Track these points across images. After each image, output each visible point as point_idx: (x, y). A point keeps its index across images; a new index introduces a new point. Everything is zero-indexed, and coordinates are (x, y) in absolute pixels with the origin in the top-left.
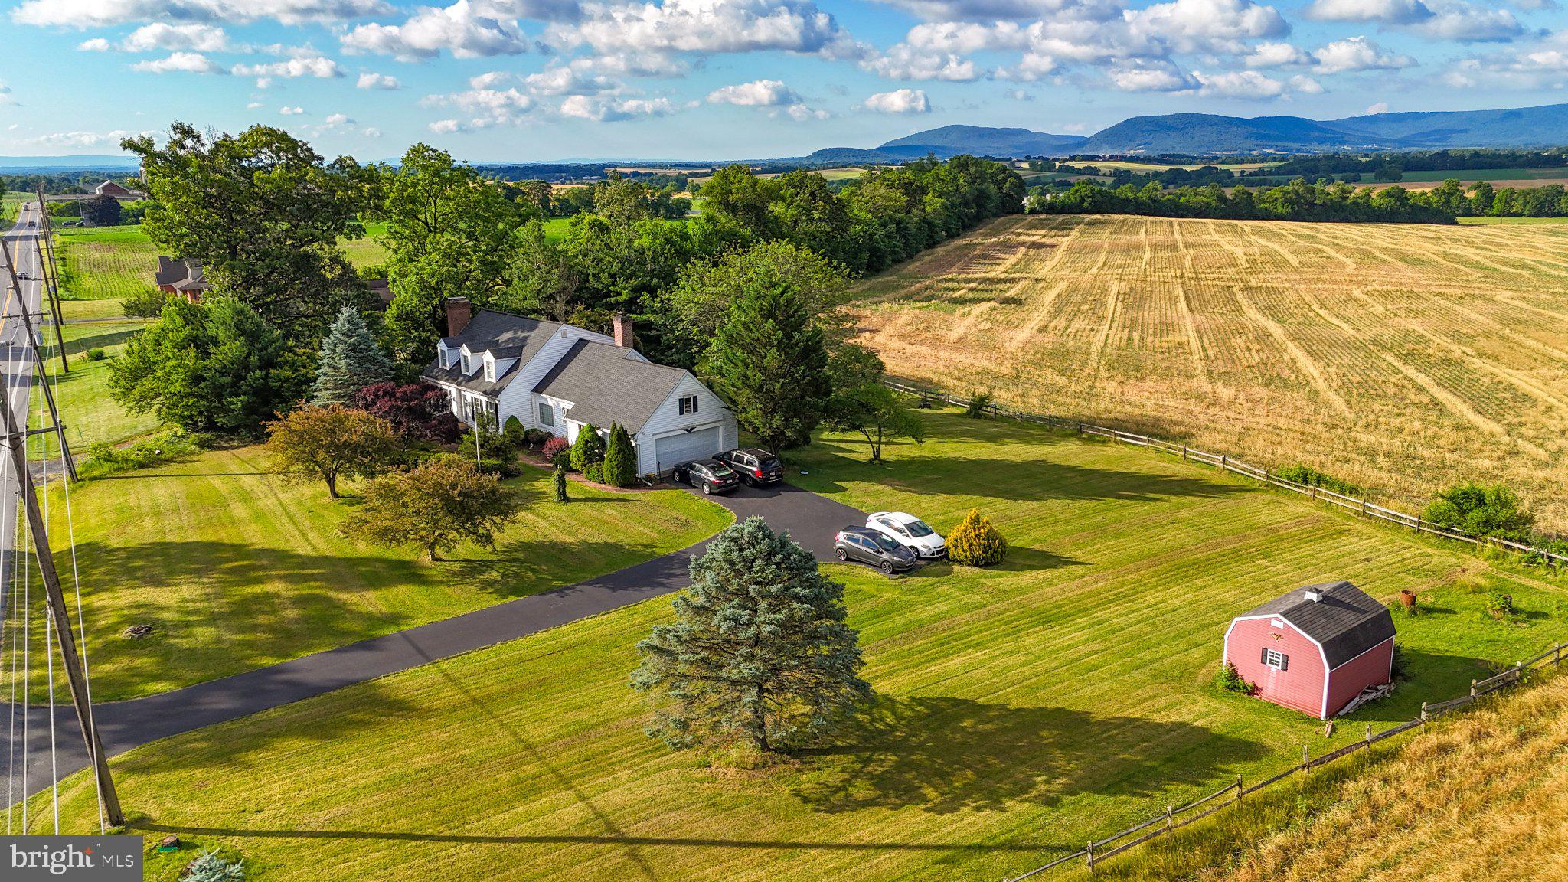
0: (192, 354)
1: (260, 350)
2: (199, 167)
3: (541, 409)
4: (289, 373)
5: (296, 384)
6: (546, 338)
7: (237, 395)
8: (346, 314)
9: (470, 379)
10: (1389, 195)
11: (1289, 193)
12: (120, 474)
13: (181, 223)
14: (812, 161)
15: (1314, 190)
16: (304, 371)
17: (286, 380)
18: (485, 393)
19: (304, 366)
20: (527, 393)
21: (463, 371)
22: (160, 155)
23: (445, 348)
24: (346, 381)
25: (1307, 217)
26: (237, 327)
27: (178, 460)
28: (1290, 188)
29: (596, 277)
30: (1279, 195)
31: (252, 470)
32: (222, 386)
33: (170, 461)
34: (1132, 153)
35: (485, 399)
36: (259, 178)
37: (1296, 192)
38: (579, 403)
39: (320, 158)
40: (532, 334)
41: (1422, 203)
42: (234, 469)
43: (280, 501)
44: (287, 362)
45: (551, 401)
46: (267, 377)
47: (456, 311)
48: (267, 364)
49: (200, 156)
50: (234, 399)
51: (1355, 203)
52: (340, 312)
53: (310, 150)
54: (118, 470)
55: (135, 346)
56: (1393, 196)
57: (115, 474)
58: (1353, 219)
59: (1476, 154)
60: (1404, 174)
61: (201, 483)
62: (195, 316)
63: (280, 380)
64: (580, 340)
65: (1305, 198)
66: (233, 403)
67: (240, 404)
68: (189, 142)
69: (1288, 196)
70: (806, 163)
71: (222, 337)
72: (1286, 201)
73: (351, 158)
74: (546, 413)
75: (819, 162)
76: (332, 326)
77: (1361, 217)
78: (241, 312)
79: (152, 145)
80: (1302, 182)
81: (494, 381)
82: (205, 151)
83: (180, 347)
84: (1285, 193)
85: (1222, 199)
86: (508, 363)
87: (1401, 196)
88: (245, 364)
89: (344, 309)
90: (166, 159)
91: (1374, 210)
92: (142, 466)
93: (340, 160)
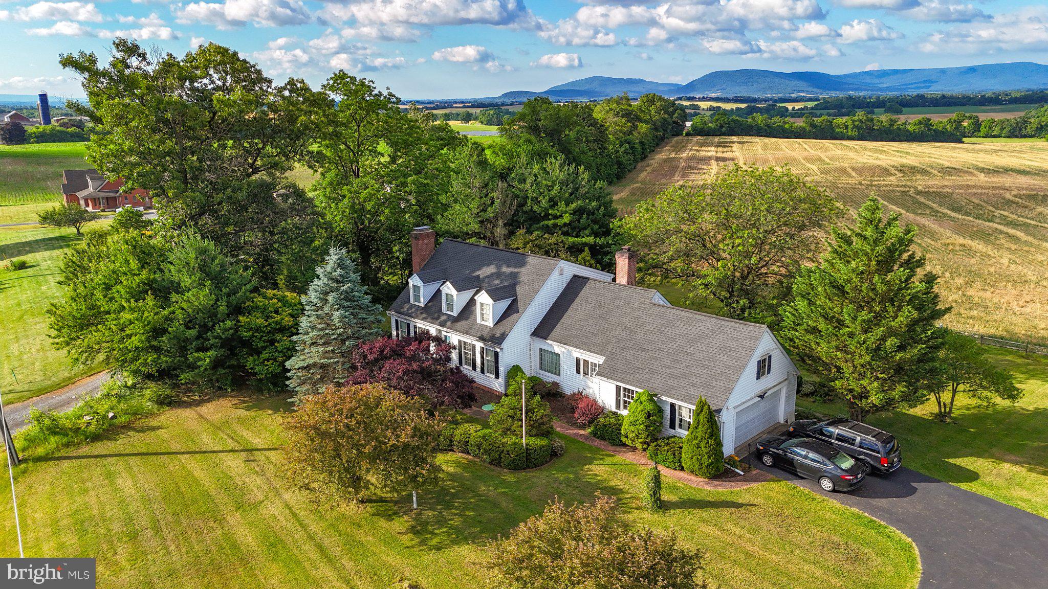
0: (151, 303)
1: (229, 295)
2: (148, 88)
3: (541, 355)
4: (261, 321)
5: (269, 332)
6: (543, 276)
7: (205, 350)
8: (335, 258)
9: (456, 320)
10: (920, 123)
11: (856, 121)
12: (71, 452)
13: (131, 151)
14: (501, 100)
15: (872, 120)
16: (278, 318)
17: (258, 329)
18: (482, 339)
19: (277, 312)
20: (527, 337)
21: (444, 310)
22: (104, 74)
23: (419, 283)
24: (340, 335)
25: (868, 138)
26: (202, 269)
27: (137, 424)
28: (856, 118)
29: (536, 201)
30: (849, 123)
31: (232, 444)
32: (187, 340)
33: (127, 427)
34: (714, 95)
35: (479, 345)
36: (218, 100)
37: (861, 121)
38: (610, 358)
39: (269, 81)
40: (523, 270)
41: (941, 129)
42: (207, 441)
43: (287, 506)
44: (257, 308)
45: (557, 348)
46: (236, 328)
47: (422, 243)
48: (236, 310)
49: (146, 76)
50: (201, 355)
51: (899, 129)
52: (328, 254)
53: (259, 72)
54: (67, 445)
55: (81, 289)
56: (922, 124)
57: (63, 453)
58: (897, 139)
59: (944, 97)
60: (904, 109)
61: (173, 465)
62: (150, 254)
63: (250, 329)
64: (575, 276)
65: (866, 125)
66: (200, 359)
67: (208, 360)
68: (134, 61)
69: (856, 123)
70: (499, 101)
71: (186, 281)
72: (855, 127)
73: (302, 82)
74: (551, 362)
75: (507, 101)
76: (319, 270)
77: (902, 138)
78: (203, 252)
79: (94, 62)
80: (865, 114)
81: (490, 323)
82: (150, 69)
83: (137, 295)
84: (853, 121)
85: (813, 125)
86: (504, 304)
87: (927, 123)
88: (212, 313)
89: (332, 251)
90: (111, 79)
91: (911, 134)
92: (96, 438)
93: (291, 82)
